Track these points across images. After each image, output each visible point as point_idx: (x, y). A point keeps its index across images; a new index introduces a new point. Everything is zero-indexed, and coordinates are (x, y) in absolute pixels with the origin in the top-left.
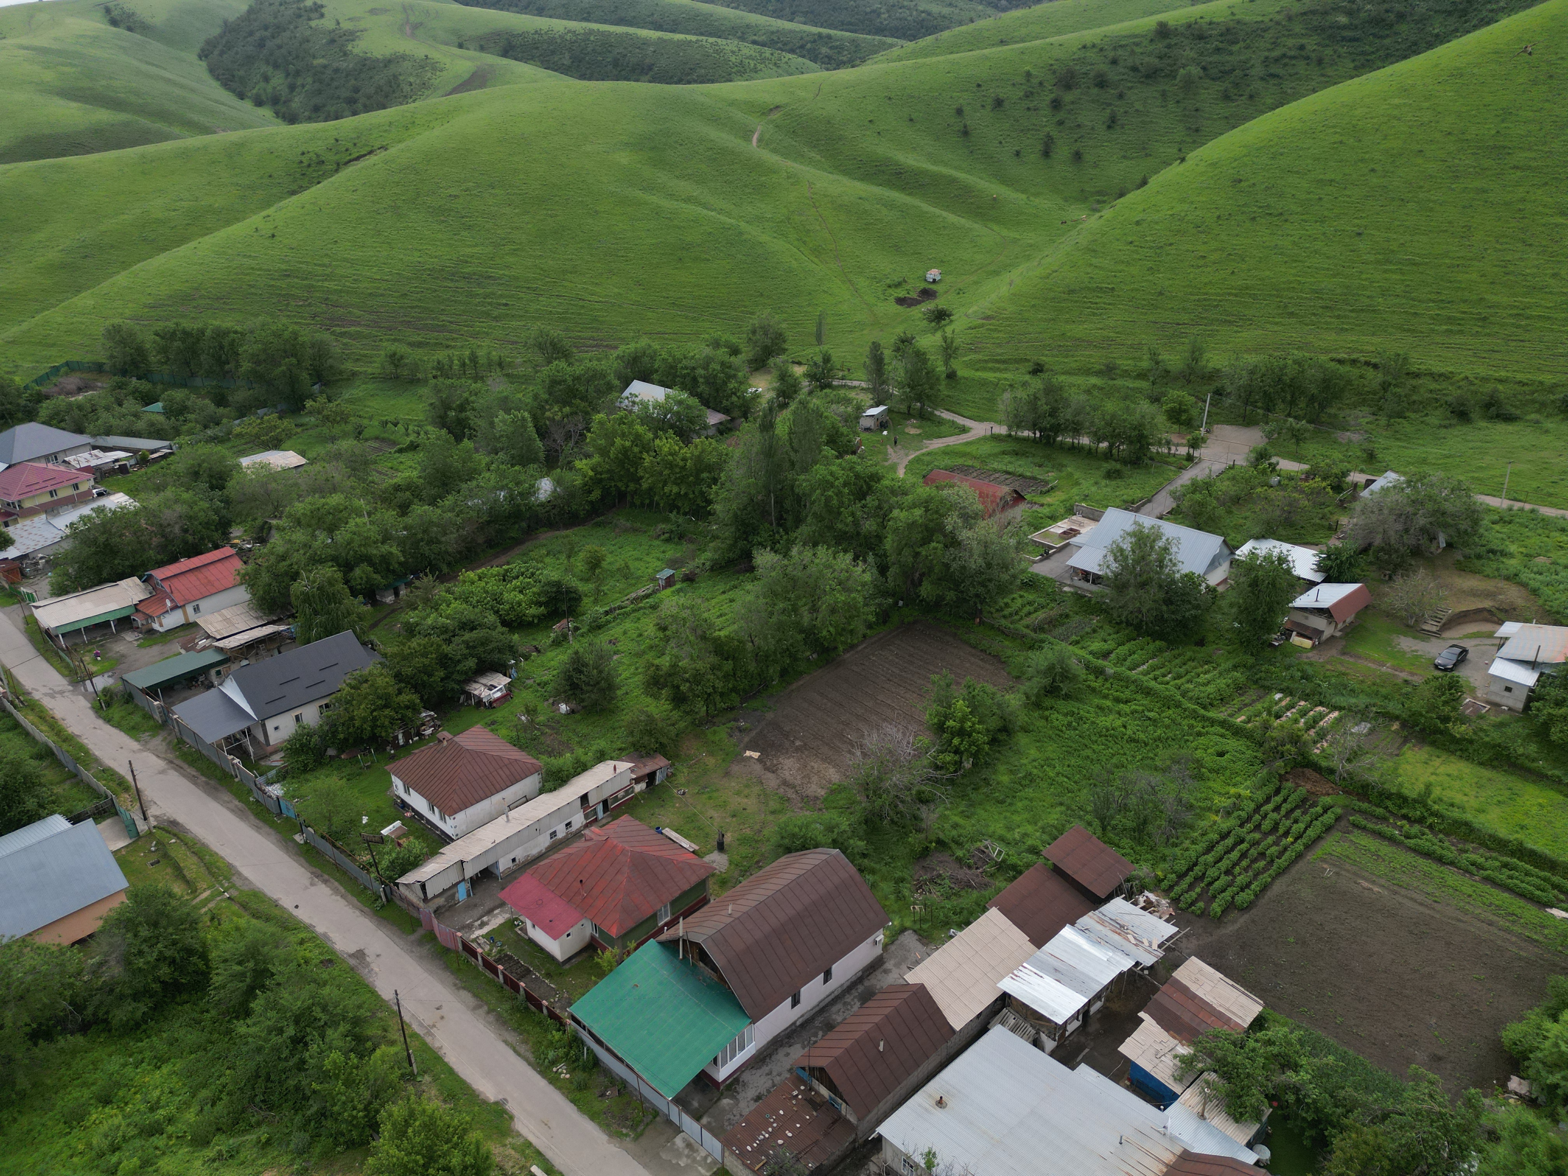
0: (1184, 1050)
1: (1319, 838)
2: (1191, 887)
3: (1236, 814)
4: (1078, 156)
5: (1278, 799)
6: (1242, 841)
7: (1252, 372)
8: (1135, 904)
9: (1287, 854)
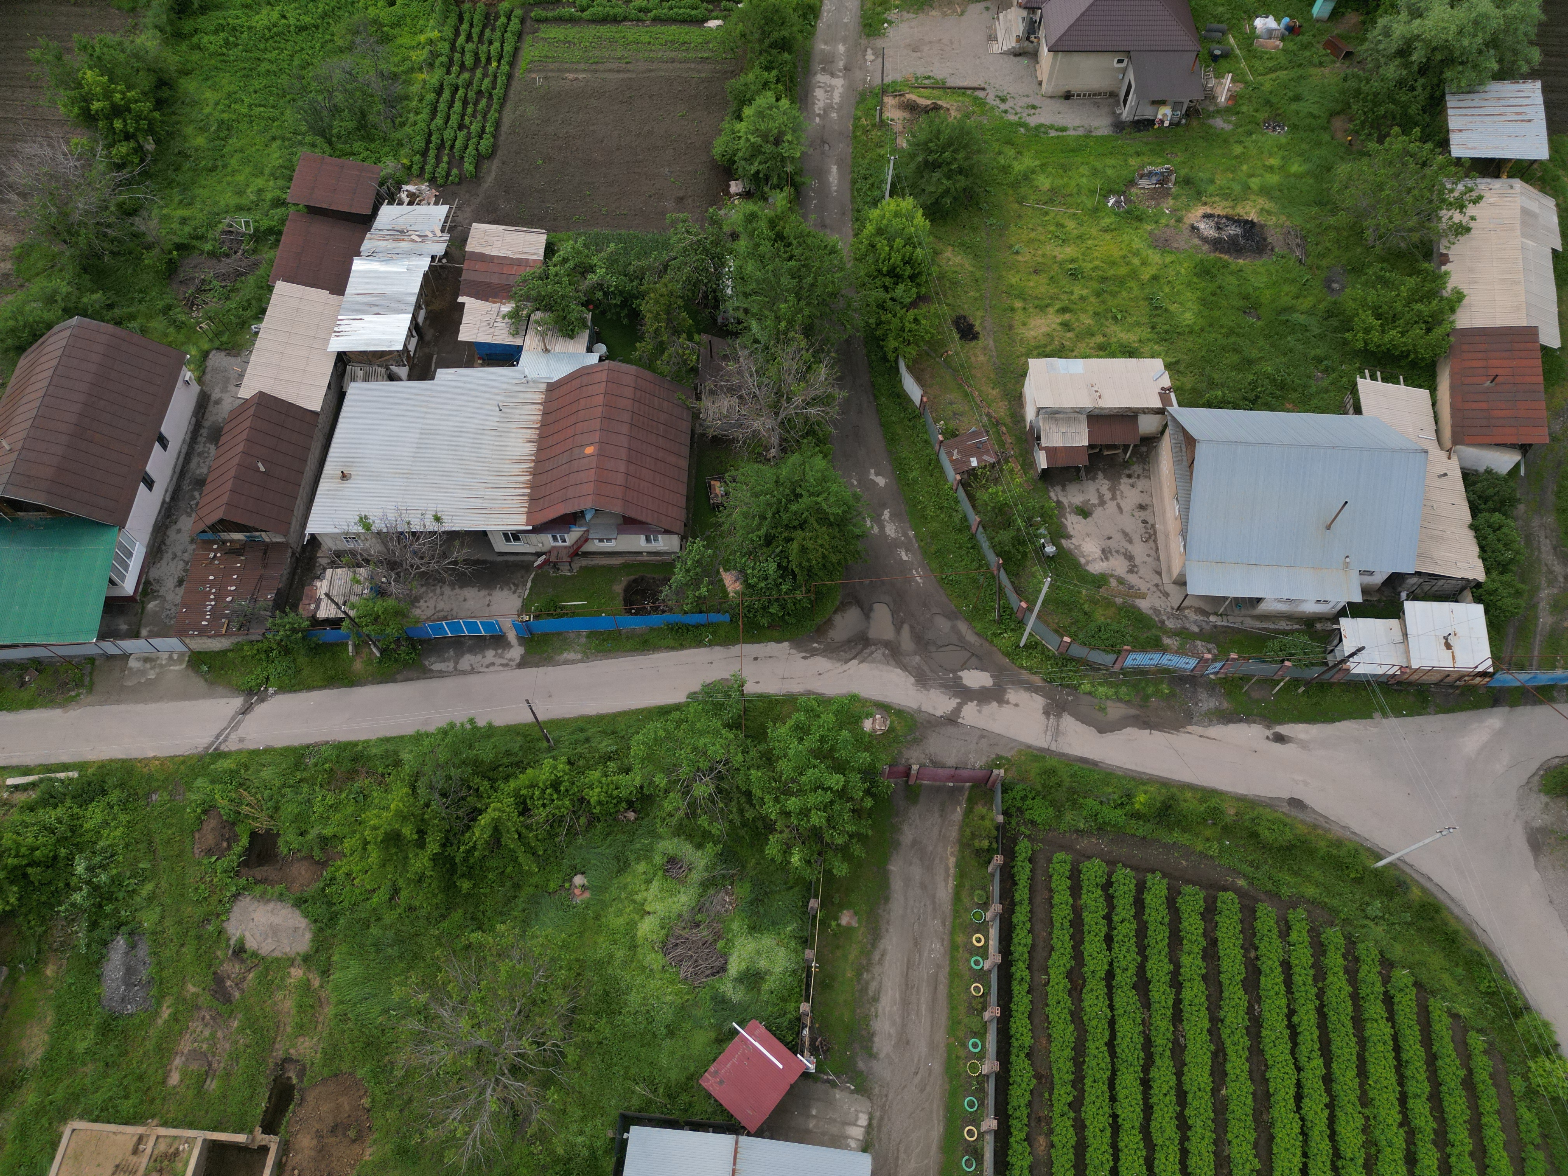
0: (507, 308)
1: (516, 50)
2: (438, 158)
3: (437, 63)
5: (465, 26)
6: (457, 89)
8: (401, 203)
9: (499, 81)
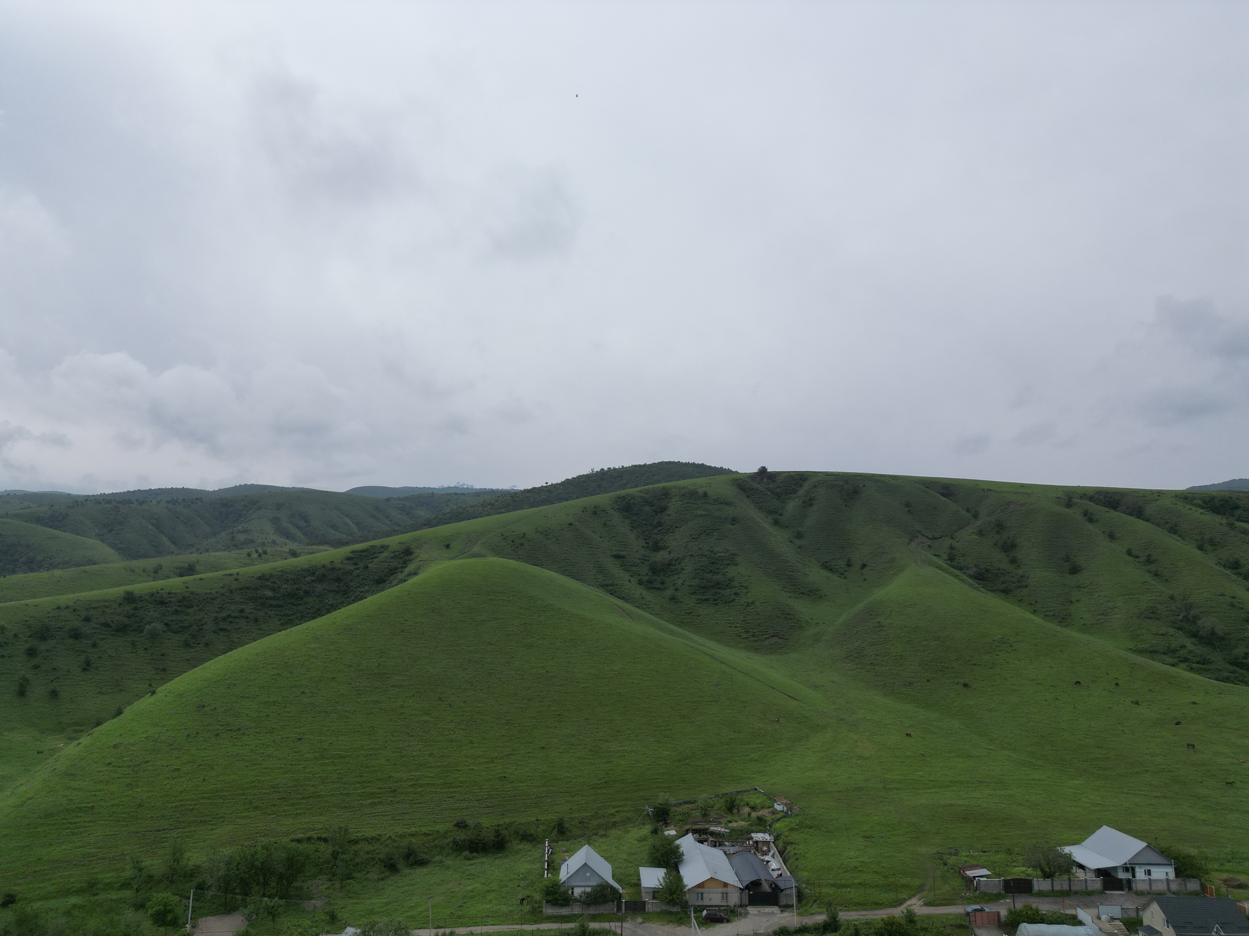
4: (54, 694)
7: (229, 863)
